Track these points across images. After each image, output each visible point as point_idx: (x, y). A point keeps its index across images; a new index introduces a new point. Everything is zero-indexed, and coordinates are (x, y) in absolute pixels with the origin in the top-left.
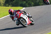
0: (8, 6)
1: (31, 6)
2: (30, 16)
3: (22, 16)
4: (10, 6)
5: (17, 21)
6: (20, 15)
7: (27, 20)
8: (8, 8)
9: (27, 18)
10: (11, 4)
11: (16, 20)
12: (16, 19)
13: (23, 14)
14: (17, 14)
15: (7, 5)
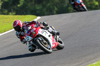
0: (8, 14)
1: (53, 14)
2: (56, 32)
3: (40, 32)
4: (10, 13)
5: (31, 42)
6: (36, 31)
7: (51, 39)
8: (7, 18)
9: (49, 36)
10: (12, 10)
11: (30, 40)
12: (30, 38)
13: (42, 28)
14: (31, 30)
15: (6, 11)
